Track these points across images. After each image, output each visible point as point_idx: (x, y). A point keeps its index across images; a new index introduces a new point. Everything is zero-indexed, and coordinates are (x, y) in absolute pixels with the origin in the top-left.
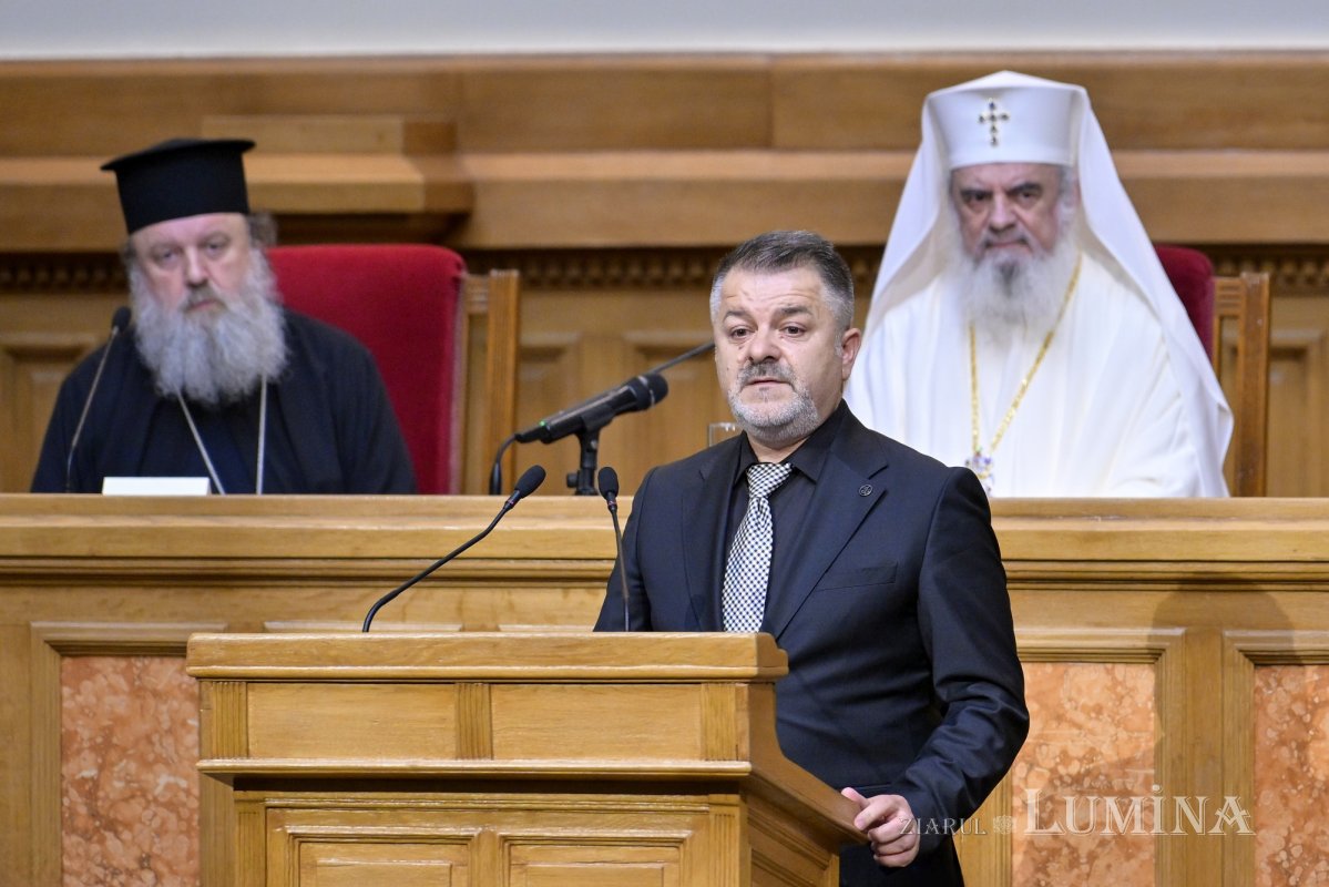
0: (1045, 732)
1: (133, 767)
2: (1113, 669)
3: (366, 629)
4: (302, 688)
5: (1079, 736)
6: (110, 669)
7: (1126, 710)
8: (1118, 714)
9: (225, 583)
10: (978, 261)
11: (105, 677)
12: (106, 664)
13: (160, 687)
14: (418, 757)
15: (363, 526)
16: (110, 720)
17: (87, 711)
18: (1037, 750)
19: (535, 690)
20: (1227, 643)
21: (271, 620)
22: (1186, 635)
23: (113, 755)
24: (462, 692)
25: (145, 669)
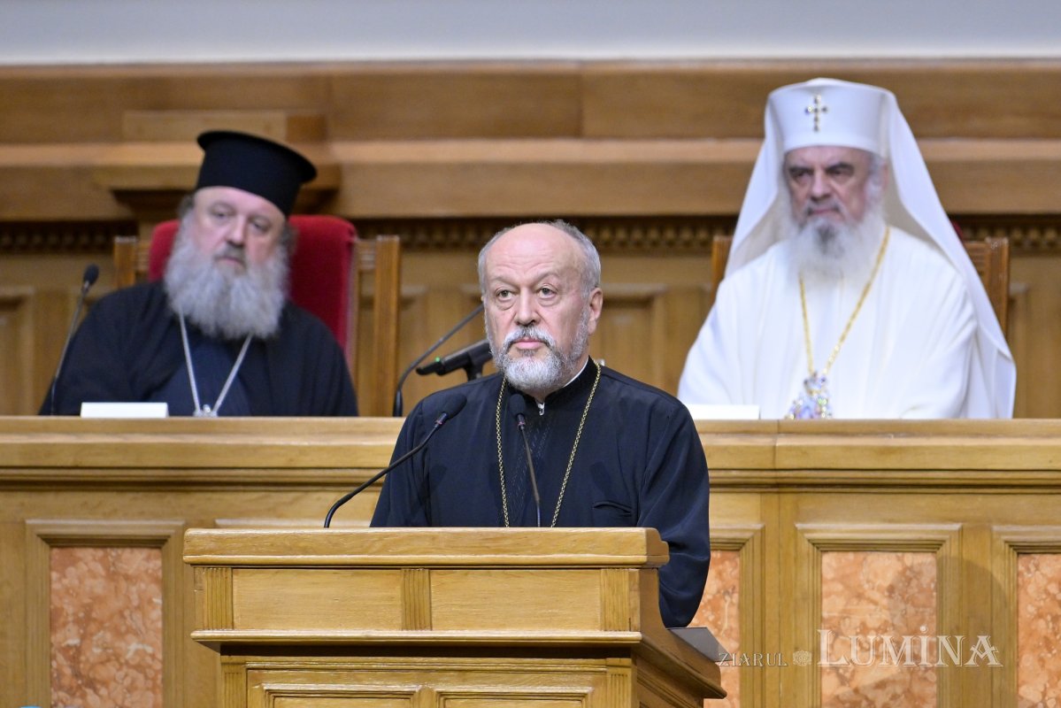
0: (849, 607)
1: (109, 636)
2: (903, 556)
3: (327, 525)
4: (277, 572)
5: (875, 610)
6: (90, 558)
7: (913, 590)
8: (906, 592)
9: (182, 488)
10: (802, 226)
11: (86, 564)
12: (87, 554)
13: (131, 572)
14: (371, 628)
15: (295, 442)
16: (90, 598)
17: (71, 592)
18: (842, 622)
19: (466, 574)
20: (995, 537)
21: (220, 518)
22: (961, 530)
23: (93, 627)
24: (407, 576)
25: (118, 558)
